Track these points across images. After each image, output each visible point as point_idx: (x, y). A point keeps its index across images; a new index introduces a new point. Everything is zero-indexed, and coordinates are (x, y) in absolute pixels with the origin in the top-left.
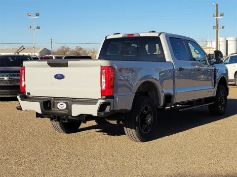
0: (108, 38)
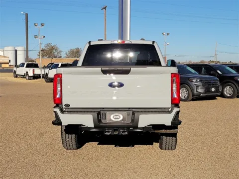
0: (92, 44)
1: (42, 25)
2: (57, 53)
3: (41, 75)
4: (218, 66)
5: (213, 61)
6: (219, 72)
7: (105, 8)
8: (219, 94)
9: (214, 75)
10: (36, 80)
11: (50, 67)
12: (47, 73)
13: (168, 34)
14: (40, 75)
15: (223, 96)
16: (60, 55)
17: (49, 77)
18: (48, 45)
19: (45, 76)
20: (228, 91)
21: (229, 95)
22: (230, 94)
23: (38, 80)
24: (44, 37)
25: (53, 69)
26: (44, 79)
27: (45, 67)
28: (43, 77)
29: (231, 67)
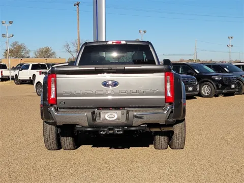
1: (11, 23)
2: (26, 53)
3: (10, 77)
4: (196, 65)
5: (192, 60)
6: (197, 71)
7: (78, 4)
8: (196, 93)
9: (192, 74)
10: (4, 82)
11: (20, 67)
12: (16, 75)
13: (145, 32)
14: (8, 77)
15: (200, 95)
16: (28, 55)
17: (19, 78)
18: (15, 44)
19: (15, 78)
20: (205, 90)
21: (206, 95)
22: (208, 93)
23: (7, 82)
24: (13, 36)
25: (23, 71)
26: (13, 81)
27: (14, 69)
28: (13, 79)
29: (209, 66)
